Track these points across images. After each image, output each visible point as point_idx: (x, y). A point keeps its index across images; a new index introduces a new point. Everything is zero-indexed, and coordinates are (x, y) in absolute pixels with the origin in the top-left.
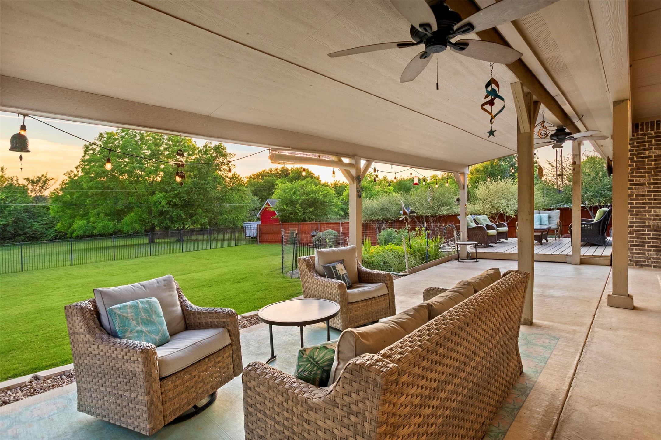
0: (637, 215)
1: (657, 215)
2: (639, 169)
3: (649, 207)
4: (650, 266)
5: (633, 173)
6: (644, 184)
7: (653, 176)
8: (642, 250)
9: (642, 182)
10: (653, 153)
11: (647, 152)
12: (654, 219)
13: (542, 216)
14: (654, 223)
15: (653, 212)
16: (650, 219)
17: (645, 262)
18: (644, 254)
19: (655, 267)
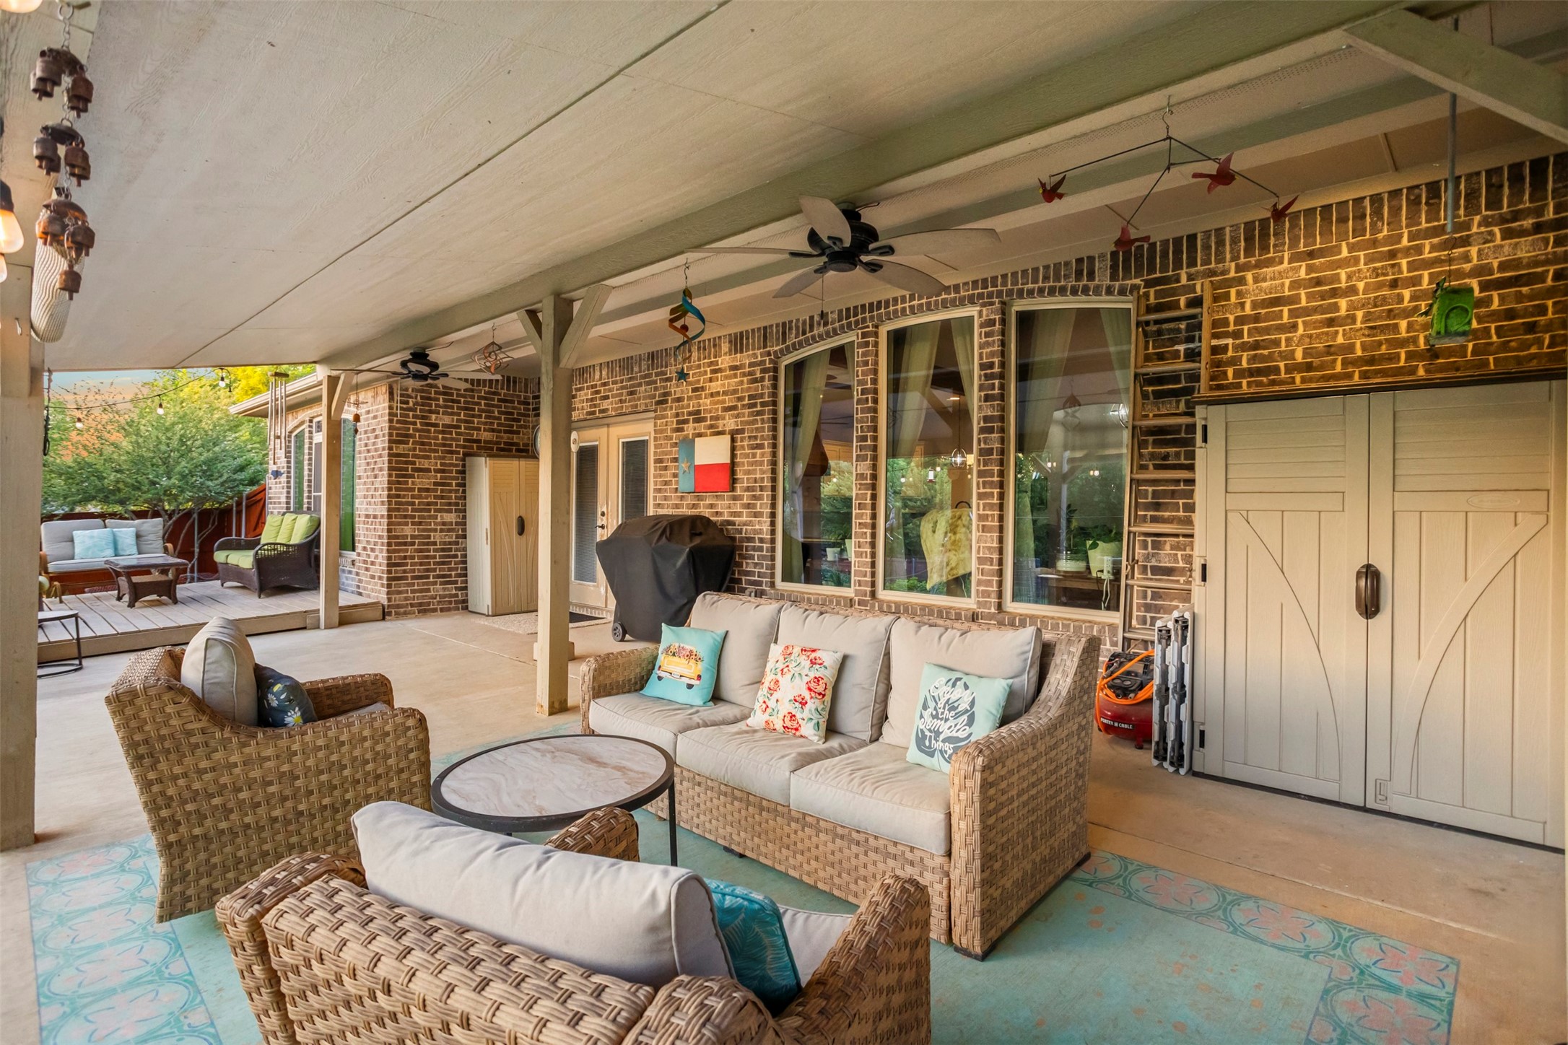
0: (420, 523)
1: (444, 524)
2: (423, 444)
3: (436, 511)
4: (434, 610)
5: (415, 449)
6: (428, 470)
7: (440, 458)
8: (424, 584)
9: (426, 466)
10: (441, 419)
11: (434, 416)
12: (442, 531)
13: (118, 534)
14: (440, 536)
15: (439, 520)
16: (435, 530)
17: (429, 604)
18: (428, 590)
19: (442, 610)
